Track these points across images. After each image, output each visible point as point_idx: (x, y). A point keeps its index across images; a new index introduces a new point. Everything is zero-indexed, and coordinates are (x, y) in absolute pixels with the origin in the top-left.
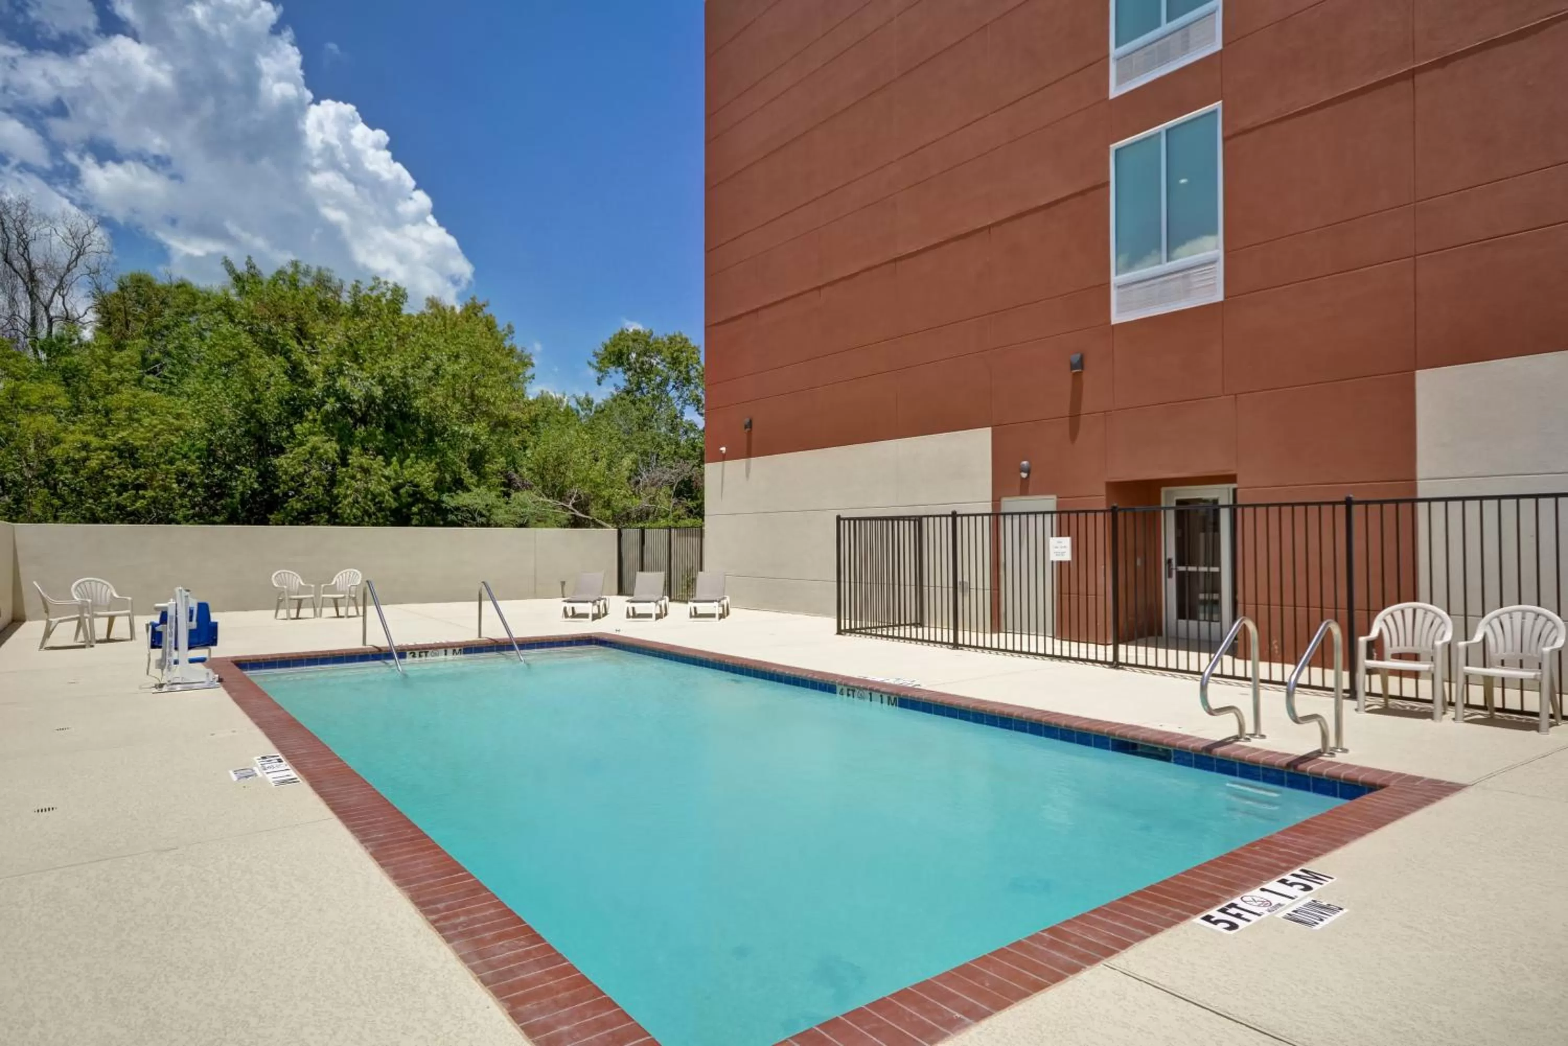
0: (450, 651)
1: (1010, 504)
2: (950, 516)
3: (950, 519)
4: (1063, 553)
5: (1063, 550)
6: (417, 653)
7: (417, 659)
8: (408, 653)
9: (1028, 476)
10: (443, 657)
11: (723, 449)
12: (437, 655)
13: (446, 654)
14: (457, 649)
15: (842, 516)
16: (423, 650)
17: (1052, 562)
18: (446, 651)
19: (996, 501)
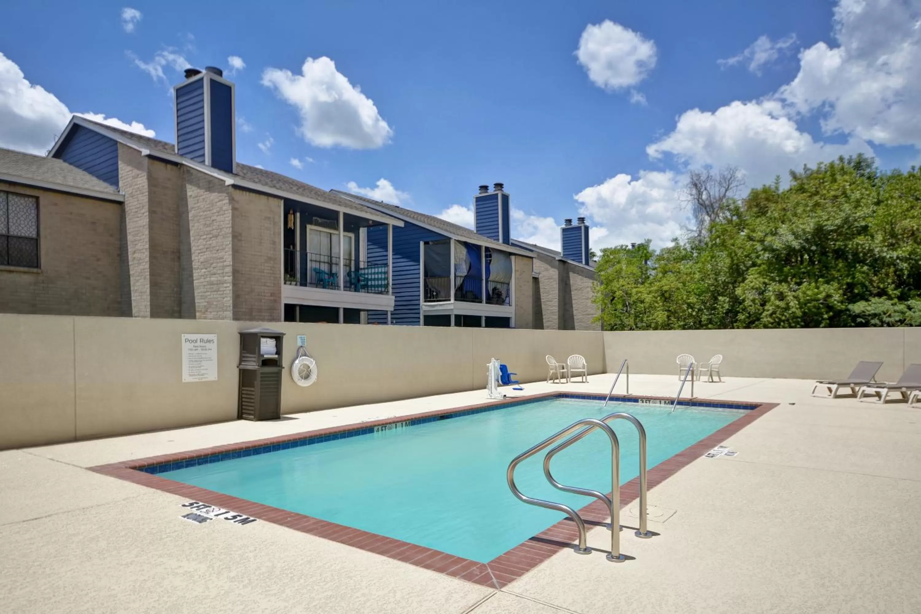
0: (663, 402)
6: (644, 400)
7: (645, 404)
8: (640, 400)
10: (658, 405)
12: (656, 403)
13: (660, 403)
14: (667, 402)
16: (648, 399)
18: (660, 402)
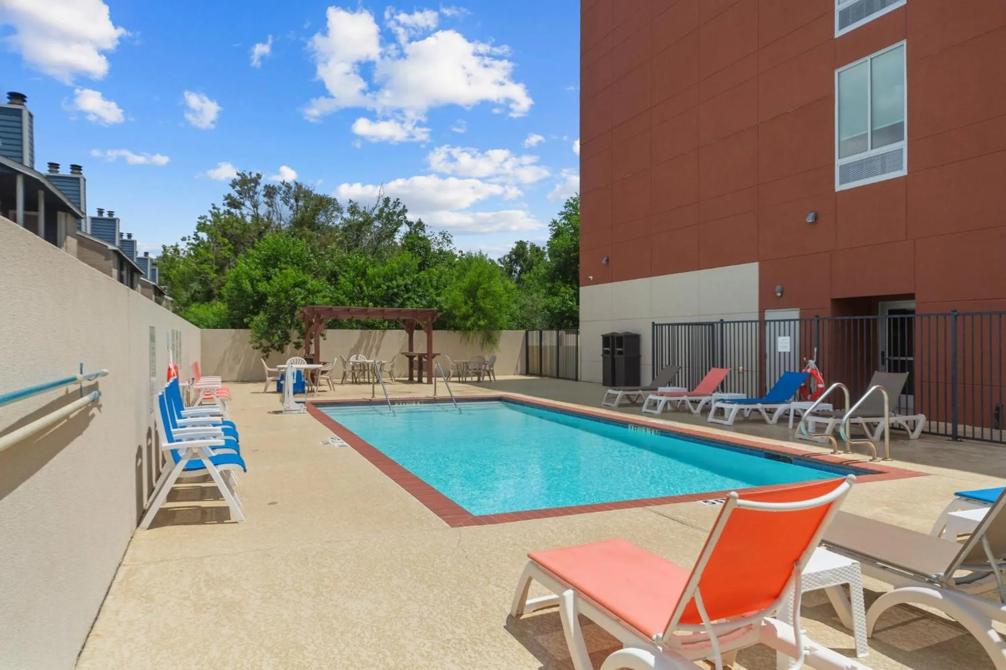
0: (419, 402)
1: (770, 315)
2: (719, 322)
3: (719, 325)
4: (786, 347)
5: (786, 345)
6: (401, 402)
8: (396, 402)
9: (781, 296)
11: (591, 277)
13: (416, 403)
14: (423, 401)
15: (656, 323)
16: (404, 401)
17: (780, 353)
19: (762, 312)
